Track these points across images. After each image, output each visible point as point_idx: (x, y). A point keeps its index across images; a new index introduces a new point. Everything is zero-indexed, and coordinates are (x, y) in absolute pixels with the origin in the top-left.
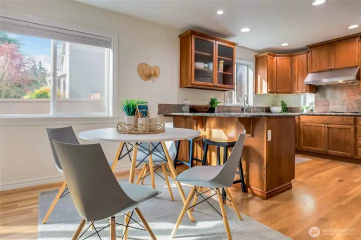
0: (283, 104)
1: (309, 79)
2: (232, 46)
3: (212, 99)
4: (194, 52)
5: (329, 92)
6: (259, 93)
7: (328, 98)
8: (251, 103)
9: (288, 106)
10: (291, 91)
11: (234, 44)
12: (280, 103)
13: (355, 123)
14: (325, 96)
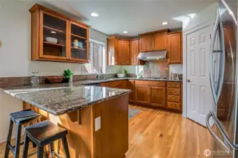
0: (126, 72)
1: (140, 56)
2: (85, 28)
3: (65, 71)
4: (42, 26)
5: (151, 65)
6: (110, 64)
7: (150, 68)
8: (104, 72)
9: (128, 73)
10: (130, 64)
11: (87, 26)
12: (123, 71)
13: (166, 86)
14: (148, 67)
